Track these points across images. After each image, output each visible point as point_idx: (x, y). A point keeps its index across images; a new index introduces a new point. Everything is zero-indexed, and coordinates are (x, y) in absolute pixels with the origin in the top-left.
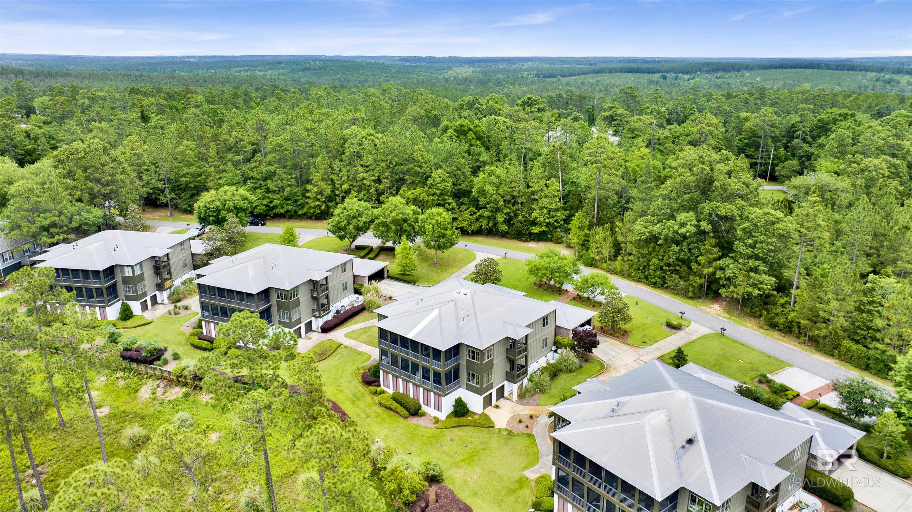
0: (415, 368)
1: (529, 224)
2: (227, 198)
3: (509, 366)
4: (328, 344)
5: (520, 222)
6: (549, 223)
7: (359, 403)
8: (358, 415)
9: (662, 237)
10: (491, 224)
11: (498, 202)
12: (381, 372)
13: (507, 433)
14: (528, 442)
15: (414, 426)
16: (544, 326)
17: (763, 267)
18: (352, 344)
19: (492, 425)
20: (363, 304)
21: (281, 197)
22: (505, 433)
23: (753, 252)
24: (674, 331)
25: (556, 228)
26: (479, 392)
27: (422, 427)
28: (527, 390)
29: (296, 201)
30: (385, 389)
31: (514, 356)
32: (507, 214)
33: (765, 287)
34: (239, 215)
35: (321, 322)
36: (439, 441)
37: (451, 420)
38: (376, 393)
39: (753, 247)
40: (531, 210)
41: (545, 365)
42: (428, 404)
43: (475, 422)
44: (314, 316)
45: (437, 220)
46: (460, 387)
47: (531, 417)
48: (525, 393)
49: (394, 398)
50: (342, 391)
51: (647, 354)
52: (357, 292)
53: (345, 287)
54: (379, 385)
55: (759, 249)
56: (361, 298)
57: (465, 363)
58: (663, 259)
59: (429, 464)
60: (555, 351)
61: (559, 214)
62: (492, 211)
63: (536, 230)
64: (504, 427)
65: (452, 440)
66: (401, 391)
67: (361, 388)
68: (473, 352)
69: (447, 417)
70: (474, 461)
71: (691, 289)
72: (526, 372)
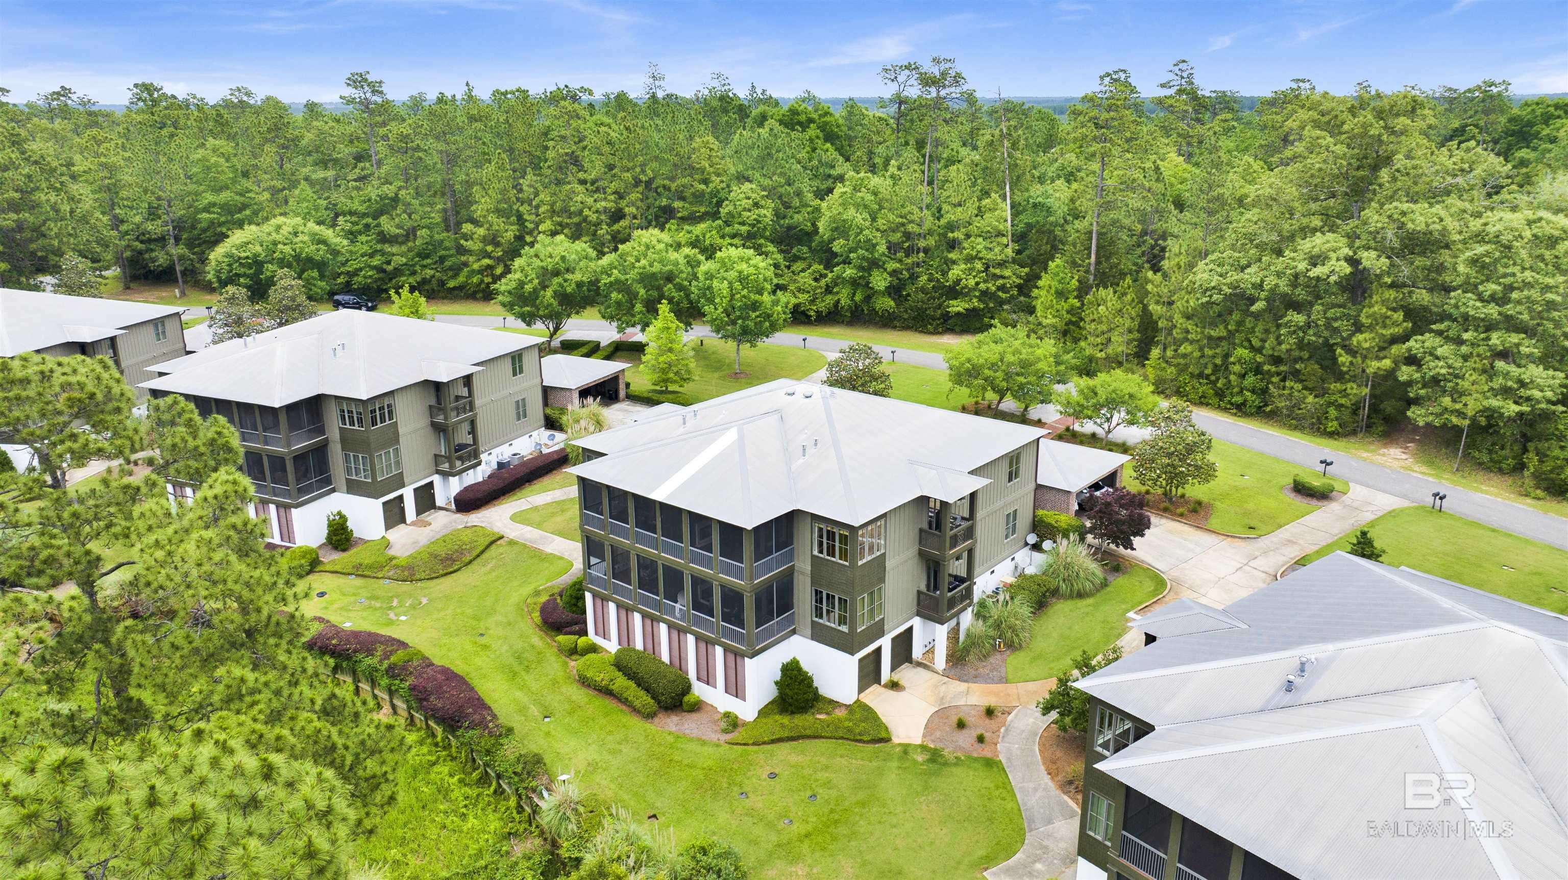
0: (674, 581)
1: (941, 295)
2: (278, 237)
3: (924, 577)
4: (466, 537)
5: (923, 290)
6: (985, 293)
7: (529, 678)
8: (522, 710)
9: (1263, 295)
10: (858, 297)
11: (874, 246)
12: (588, 596)
13: (927, 756)
14: (987, 783)
15: (670, 739)
16: (1010, 480)
17: (1528, 347)
18: (528, 536)
19: (883, 735)
20: (563, 450)
21: (410, 250)
22: (920, 758)
23: (1500, 314)
24: (1314, 502)
25: (1001, 303)
26: (847, 645)
27: (691, 740)
28: (973, 641)
29: (442, 259)
30: (599, 641)
31: (942, 548)
32: (894, 273)
33: (1537, 394)
34: (305, 275)
35: (455, 485)
36: (738, 779)
37: (770, 720)
38: (574, 652)
39: (1501, 300)
40: (946, 263)
41: (1011, 580)
42: (707, 678)
43: (837, 728)
44: (438, 472)
45: (740, 272)
46: (794, 632)
47: (989, 712)
48: (966, 650)
49: (620, 665)
50: (485, 647)
51: (1265, 552)
52: (552, 424)
53: (521, 410)
54: (584, 632)
55: (1519, 302)
56: (559, 436)
57: (808, 568)
58: (1263, 347)
59: (704, 851)
60: (1037, 547)
61: (1007, 273)
62: (860, 268)
63: (957, 306)
64: (916, 738)
65: (773, 776)
66: (639, 646)
67: (537, 639)
68: (831, 536)
69: (760, 712)
70: (835, 839)
71: (1333, 412)
72: (968, 594)
